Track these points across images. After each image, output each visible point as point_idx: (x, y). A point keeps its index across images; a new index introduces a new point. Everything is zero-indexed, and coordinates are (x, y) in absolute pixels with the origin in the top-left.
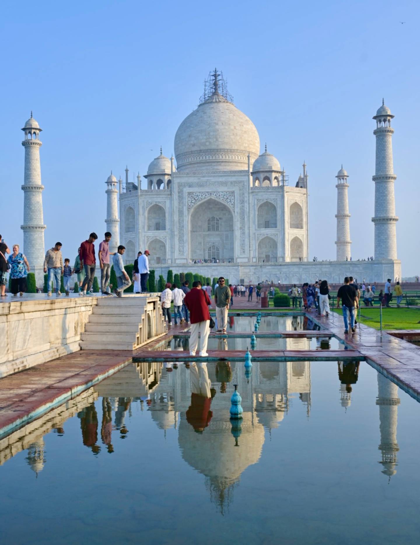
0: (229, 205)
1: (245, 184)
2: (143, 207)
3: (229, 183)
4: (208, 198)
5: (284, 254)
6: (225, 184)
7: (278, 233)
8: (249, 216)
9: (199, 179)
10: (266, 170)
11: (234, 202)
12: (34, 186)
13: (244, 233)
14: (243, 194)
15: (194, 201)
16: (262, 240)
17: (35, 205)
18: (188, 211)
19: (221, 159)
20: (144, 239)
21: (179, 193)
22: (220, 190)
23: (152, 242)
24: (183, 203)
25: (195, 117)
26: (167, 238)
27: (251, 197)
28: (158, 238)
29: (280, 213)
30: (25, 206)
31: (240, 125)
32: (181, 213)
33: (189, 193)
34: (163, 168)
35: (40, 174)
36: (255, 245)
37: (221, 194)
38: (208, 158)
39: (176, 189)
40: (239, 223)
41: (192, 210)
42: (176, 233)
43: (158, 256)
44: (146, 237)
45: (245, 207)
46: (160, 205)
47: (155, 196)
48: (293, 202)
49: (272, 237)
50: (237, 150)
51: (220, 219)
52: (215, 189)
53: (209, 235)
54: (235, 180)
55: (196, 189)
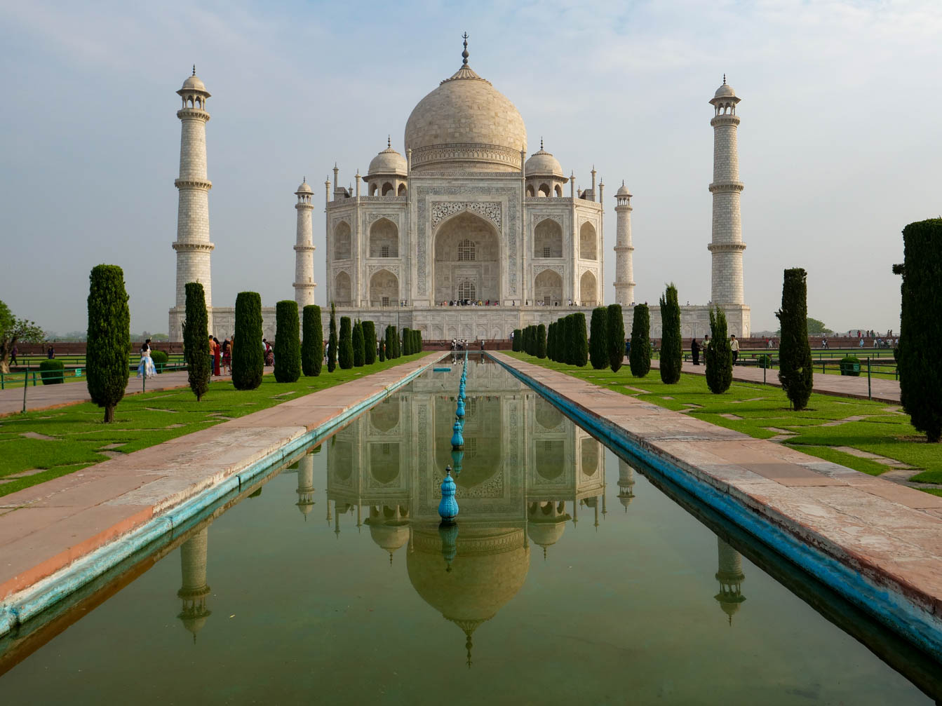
0: (494, 223)
1: (517, 192)
2: (364, 222)
3: (494, 190)
4: (462, 210)
5: (573, 295)
6: (487, 191)
7: (564, 265)
8: (523, 240)
9: (449, 183)
10: (544, 174)
11: (501, 219)
12: (196, 180)
13: (514, 264)
14: (515, 207)
15: (441, 216)
16: (540, 274)
17: (197, 211)
18: (433, 229)
19: (477, 159)
20: (364, 269)
21: (419, 201)
22: (479, 200)
23: (376, 274)
24: (424, 217)
25: (437, 96)
26: (400, 268)
27: (525, 211)
28: (386, 268)
29: (568, 237)
30: (180, 212)
31: (503, 112)
32: (421, 232)
33: (434, 203)
34: (392, 166)
35: (205, 162)
36: (529, 281)
37: (481, 206)
38: (459, 155)
39: (414, 197)
40: (508, 248)
41: (438, 228)
42: (414, 261)
43: (384, 295)
44: (367, 267)
45: (517, 225)
46: (389, 218)
47: (383, 206)
48: (583, 222)
49: (557, 271)
50: (499, 146)
51: (477, 243)
52: (472, 199)
53: (460, 267)
54: (502, 186)
55: (445, 198)
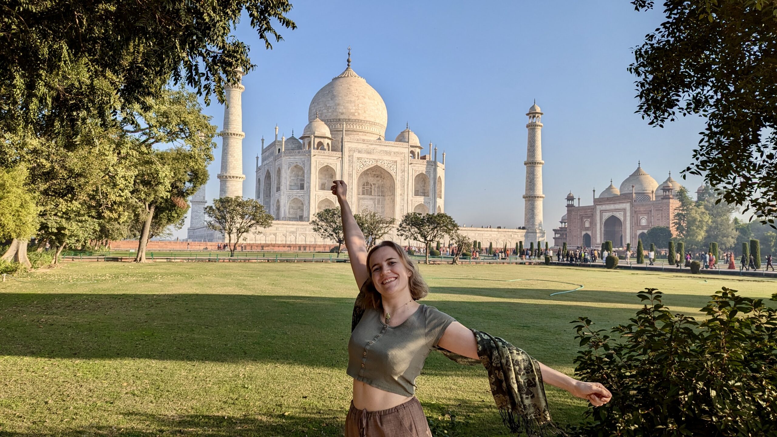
0: (393, 173)
1: (406, 155)
2: (315, 167)
4: (374, 164)
6: (388, 153)
7: (430, 201)
8: (408, 184)
9: (367, 146)
11: (396, 171)
13: (403, 199)
14: (404, 164)
15: (362, 166)
16: (417, 206)
18: (357, 174)
21: (349, 156)
22: (384, 159)
23: (321, 201)
24: (352, 166)
28: (328, 198)
29: (432, 184)
32: (350, 176)
33: (358, 159)
36: (411, 210)
37: (385, 162)
39: (346, 153)
41: (359, 174)
44: (316, 197)
45: (405, 175)
46: (330, 165)
47: (327, 157)
49: (426, 204)
51: (374, 184)
52: (380, 157)
53: (363, 199)
54: (397, 151)
55: (364, 156)
